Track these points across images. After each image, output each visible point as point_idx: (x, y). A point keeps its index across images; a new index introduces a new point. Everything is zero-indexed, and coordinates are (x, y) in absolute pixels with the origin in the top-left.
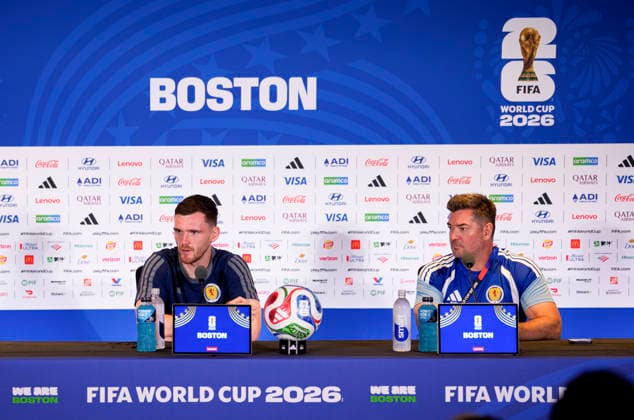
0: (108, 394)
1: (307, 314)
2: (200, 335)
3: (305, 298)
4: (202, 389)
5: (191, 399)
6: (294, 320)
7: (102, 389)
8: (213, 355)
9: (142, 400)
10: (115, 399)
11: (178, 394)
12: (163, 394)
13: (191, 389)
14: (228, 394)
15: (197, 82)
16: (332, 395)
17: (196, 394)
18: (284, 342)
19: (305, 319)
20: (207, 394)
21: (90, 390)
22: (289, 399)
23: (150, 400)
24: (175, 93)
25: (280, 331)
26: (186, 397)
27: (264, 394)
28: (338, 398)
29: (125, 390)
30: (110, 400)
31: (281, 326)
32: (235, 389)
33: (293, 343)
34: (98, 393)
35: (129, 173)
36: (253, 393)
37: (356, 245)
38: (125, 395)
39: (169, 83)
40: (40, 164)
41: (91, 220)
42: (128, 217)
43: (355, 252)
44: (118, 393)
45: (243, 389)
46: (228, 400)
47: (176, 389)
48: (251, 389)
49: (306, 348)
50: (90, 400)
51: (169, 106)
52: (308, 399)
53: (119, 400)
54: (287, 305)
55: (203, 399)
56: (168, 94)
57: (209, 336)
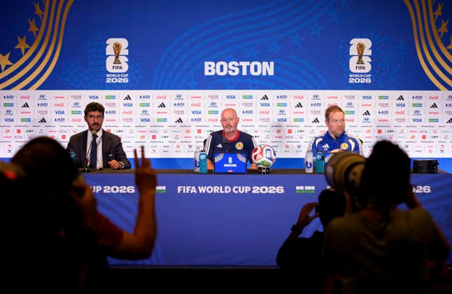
0: (187, 189)
1: (270, 156)
2: (225, 165)
3: (269, 150)
4: (226, 188)
5: (221, 192)
6: (264, 159)
7: (184, 188)
8: (230, 173)
9: (201, 192)
10: (190, 191)
11: (216, 189)
12: (210, 190)
13: (221, 188)
14: (236, 190)
15: (224, 64)
16: (280, 190)
17: (224, 190)
18: (260, 168)
19: (269, 159)
20: (228, 190)
21: (179, 187)
22: (262, 191)
23: (204, 192)
24: (215, 68)
25: (258, 164)
26: (219, 191)
27: (252, 190)
28: (282, 191)
29: (194, 188)
30: (187, 192)
31: (259, 161)
32: (240, 188)
33: (264, 169)
34: (182, 189)
35: (196, 101)
36: (247, 189)
37: (290, 131)
38: (194, 190)
39: (212, 64)
40: (159, 97)
41: (180, 120)
42: (195, 119)
43: (290, 134)
44: (191, 189)
45: (243, 188)
46: (236, 192)
47: (215, 187)
48: (246, 187)
49: (269, 171)
50: (179, 192)
51: (212, 73)
52: (270, 192)
53: (192, 192)
54: (261, 153)
55: (226, 192)
56: (212, 68)
57: (229, 165)
